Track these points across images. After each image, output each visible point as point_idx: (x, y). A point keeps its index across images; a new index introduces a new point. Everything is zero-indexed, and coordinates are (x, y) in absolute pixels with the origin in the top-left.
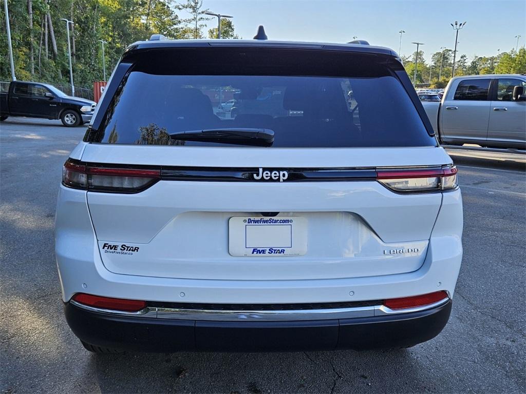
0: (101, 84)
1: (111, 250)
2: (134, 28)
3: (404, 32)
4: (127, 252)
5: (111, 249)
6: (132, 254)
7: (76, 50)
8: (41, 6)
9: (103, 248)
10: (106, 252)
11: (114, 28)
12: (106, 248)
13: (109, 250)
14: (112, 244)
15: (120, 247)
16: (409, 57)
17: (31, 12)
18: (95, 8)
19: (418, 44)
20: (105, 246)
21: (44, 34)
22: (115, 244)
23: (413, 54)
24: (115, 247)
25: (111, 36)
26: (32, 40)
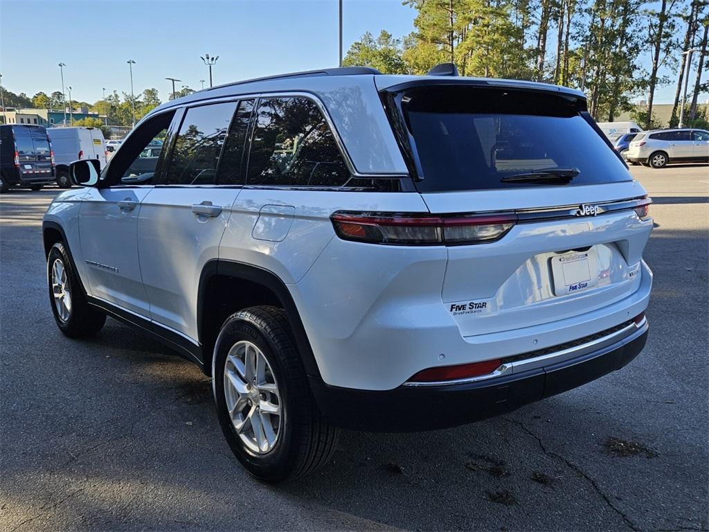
1: (460, 312)
3: (134, 63)
4: (477, 309)
5: (460, 309)
6: (480, 311)
9: (451, 310)
10: (455, 314)
12: (454, 310)
13: (458, 311)
14: (460, 304)
15: (468, 306)
16: (138, 97)
19: (173, 80)
20: (452, 308)
22: (463, 303)
23: (144, 93)
24: (463, 307)
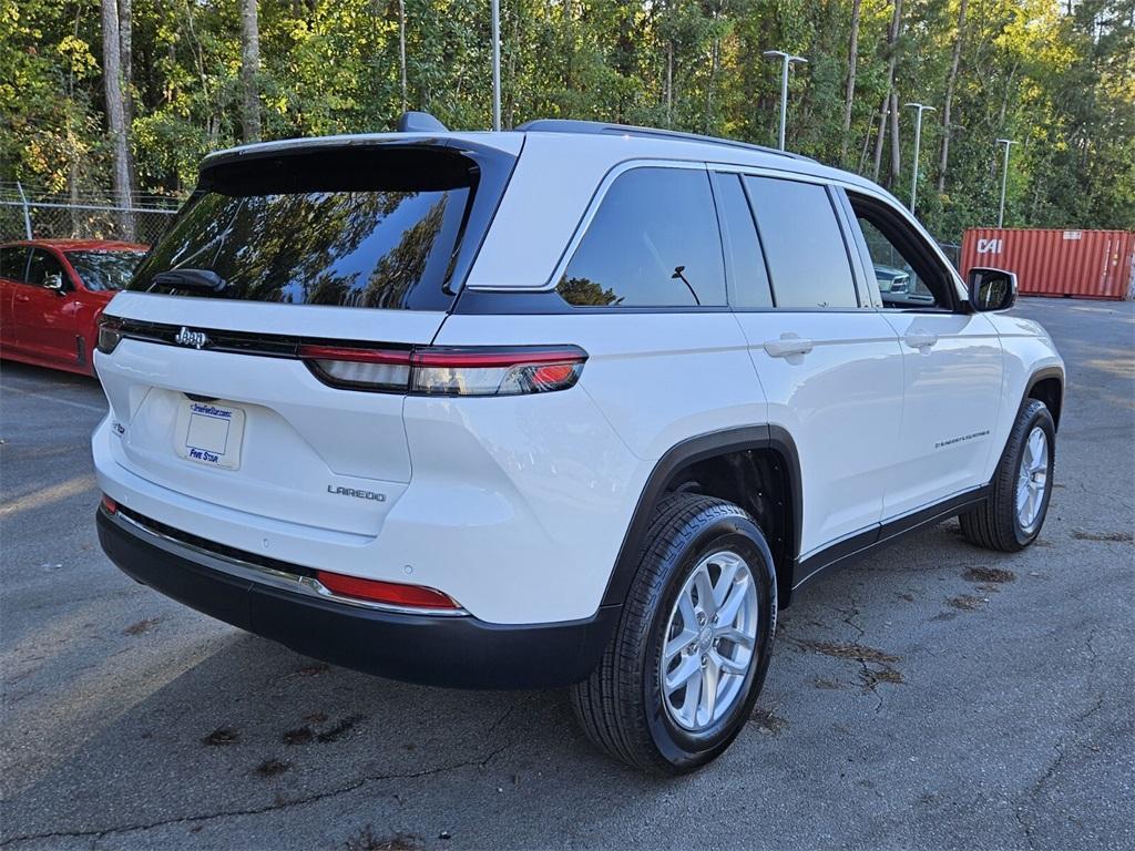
0: (981, 235)
2: (1117, 102)
7: (948, 165)
8: (878, 84)
11: (1056, 107)
17: (851, 98)
18: (1011, 70)
21: (876, 138)
25: (1046, 127)
26: (844, 152)
